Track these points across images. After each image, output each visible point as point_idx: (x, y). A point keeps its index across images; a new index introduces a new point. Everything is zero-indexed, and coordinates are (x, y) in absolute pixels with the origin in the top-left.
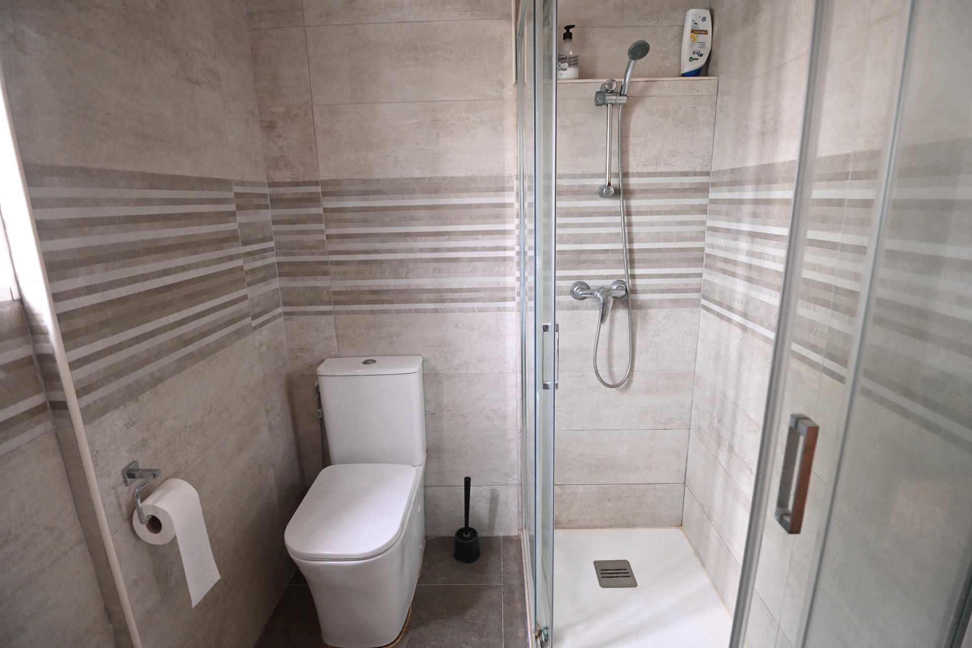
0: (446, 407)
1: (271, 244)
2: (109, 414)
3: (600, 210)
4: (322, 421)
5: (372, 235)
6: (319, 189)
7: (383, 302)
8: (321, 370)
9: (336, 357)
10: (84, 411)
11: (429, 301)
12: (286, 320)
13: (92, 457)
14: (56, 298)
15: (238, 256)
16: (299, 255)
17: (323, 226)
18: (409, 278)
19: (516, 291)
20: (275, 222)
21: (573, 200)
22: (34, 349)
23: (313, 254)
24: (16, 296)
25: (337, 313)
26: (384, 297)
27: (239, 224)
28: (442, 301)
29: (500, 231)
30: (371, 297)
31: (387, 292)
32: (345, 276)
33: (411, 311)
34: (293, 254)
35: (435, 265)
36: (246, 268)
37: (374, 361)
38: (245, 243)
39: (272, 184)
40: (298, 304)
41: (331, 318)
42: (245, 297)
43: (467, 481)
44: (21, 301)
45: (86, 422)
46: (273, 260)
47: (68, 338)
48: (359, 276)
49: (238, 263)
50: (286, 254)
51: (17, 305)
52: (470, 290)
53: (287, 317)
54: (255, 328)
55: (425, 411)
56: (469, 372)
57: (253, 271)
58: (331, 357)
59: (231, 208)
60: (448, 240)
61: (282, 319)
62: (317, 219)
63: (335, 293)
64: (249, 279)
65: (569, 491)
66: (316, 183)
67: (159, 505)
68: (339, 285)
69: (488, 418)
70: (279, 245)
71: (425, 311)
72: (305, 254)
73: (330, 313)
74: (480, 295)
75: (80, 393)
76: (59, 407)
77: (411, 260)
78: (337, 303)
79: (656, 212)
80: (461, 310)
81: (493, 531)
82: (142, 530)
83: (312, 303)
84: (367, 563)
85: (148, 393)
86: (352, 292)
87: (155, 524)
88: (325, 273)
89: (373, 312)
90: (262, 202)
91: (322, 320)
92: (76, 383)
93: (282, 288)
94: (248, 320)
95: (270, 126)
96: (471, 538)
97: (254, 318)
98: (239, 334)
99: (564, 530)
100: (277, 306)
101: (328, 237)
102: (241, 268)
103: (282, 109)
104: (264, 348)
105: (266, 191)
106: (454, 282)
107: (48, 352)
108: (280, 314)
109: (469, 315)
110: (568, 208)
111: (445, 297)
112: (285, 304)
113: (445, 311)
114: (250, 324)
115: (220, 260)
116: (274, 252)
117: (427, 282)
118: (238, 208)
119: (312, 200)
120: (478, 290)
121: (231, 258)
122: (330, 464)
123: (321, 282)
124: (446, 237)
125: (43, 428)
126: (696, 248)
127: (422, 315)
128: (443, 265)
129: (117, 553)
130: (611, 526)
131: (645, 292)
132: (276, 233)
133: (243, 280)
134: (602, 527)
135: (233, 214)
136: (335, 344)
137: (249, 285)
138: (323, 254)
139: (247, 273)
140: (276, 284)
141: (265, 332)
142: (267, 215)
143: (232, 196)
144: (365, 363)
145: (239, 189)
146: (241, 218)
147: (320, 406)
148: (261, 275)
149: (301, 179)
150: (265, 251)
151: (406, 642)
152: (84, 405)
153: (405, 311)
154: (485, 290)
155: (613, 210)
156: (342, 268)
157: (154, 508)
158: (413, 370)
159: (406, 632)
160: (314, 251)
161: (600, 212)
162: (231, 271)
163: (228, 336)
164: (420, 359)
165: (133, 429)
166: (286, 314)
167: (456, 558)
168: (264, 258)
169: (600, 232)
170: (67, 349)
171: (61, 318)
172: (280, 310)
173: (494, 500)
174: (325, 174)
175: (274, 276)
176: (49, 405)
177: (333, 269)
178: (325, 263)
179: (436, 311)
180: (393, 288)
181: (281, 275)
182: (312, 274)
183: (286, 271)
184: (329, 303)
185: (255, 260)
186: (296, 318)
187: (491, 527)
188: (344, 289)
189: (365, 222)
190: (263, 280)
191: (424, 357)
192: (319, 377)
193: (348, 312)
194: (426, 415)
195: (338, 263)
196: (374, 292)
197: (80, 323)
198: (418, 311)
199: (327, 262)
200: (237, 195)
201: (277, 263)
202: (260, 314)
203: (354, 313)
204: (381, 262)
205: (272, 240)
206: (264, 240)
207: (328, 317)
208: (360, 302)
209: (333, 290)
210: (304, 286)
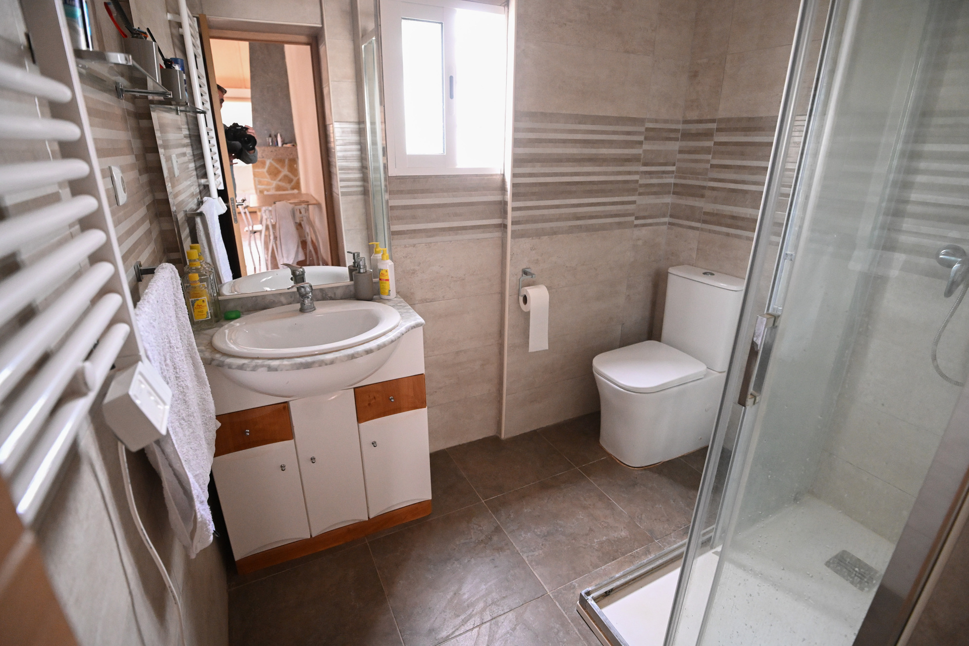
1: (673, 168)
2: (524, 239)
5: (744, 167)
6: (714, 126)
7: (737, 227)
9: (693, 266)
10: (513, 232)
12: (668, 228)
13: (511, 255)
14: (514, 175)
15: (636, 173)
16: (689, 179)
17: (710, 156)
20: (681, 152)
22: (503, 198)
23: (697, 179)
24: (502, 173)
25: (702, 230)
26: (740, 223)
27: (644, 151)
30: (729, 221)
31: (743, 219)
32: (715, 201)
34: (685, 178)
36: (641, 182)
37: (712, 274)
38: (645, 164)
39: (686, 122)
40: (678, 218)
41: (697, 233)
42: (634, 202)
44: (504, 175)
45: (512, 237)
46: (672, 181)
47: (514, 195)
48: (726, 202)
49: (636, 177)
50: (680, 178)
51: (502, 176)
53: (669, 226)
54: (636, 226)
57: (647, 185)
58: (690, 265)
59: (641, 138)
61: (665, 226)
62: (707, 151)
63: (705, 213)
64: (641, 190)
66: (713, 121)
67: (529, 291)
68: (709, 207)
70: (679, 170)
72: (693, 179)
73: (698, 229)
75: (513, 223)
76: (505, 226)
78: (705, 222)
82: (521, 299)
83: (688, 219)
84: (625, 393)
85: (547, 237)
86: (717, 214)
87: (525, 300)
88: (702, 196)
89: (728, 235)
90: (672, 135)
91: (691, 233)
92: (513, 218)
93: (672, 204)
94: (632, 218)
95: (694, 75)
97: (637, 218)
98: (621, 225)
100: (664, 216)
101: (712, 166)
102: (637, 181)
103: (705, 60)
104: (640, 243)
105: (680, 127)
107: (507, 200)
108: (664, 224)
112: (671, 216)
114: (633, 222)
115: (620, 173)
116: (674, 175)
118: (646, 139)
119: (708, 134)
121: (629, 173)
123: (698, 203)
125: (497, 234)
129: (509, 306)
132: (679, 160)
133: (635, 190)
135: (641, 143)
136: (694, 256)
137: (640, 194)
138: (705, 180)
139: (641, 186)
140: (668, 199)
141: (644, 231)
142: (675, 146)
143: (643, 129)
144: (705, 273)
145: (651, 125)
146: (646, 146)
148: (655, 189)
149: (705, 118)
150: (664, 172)
152: (513, 229)
156: (715, 193)
157: (527, 292)
158: (737, 288)
160: (700, 177)
162: (627, 182)
163: (611, 224)
165: (534, 252)
166: (670, 224)
168: (662, 178)
170: (513, 201)
171: (514, 185)
172: (666, 220)
174: (721, 114)
175: (669, 193)
176: (503, 225)
177: (708, 193)
178: (704, 188)
180: (748, 216)
181: (674, 193)
182: (693, 195)
183: (680, 190)
184: (698, 221)
185: (651, 178)
186: (676, 228)
188: (712, 211)
189: (743, 155)
190: (655, 193)
193: (710, 231)
195: (713, 189)
196: (733, 217)
197: (522, 190)
199: (706, 186)
200: (647, 129)
201: (674, 184)
202: (644, 218)
203: (715, 232)
204: (745, 192)
205: (674, 165)
206: (665, 164)
207: (695, 231)
208: (720, 224)
209: (704, 210)
210: (687, 204)
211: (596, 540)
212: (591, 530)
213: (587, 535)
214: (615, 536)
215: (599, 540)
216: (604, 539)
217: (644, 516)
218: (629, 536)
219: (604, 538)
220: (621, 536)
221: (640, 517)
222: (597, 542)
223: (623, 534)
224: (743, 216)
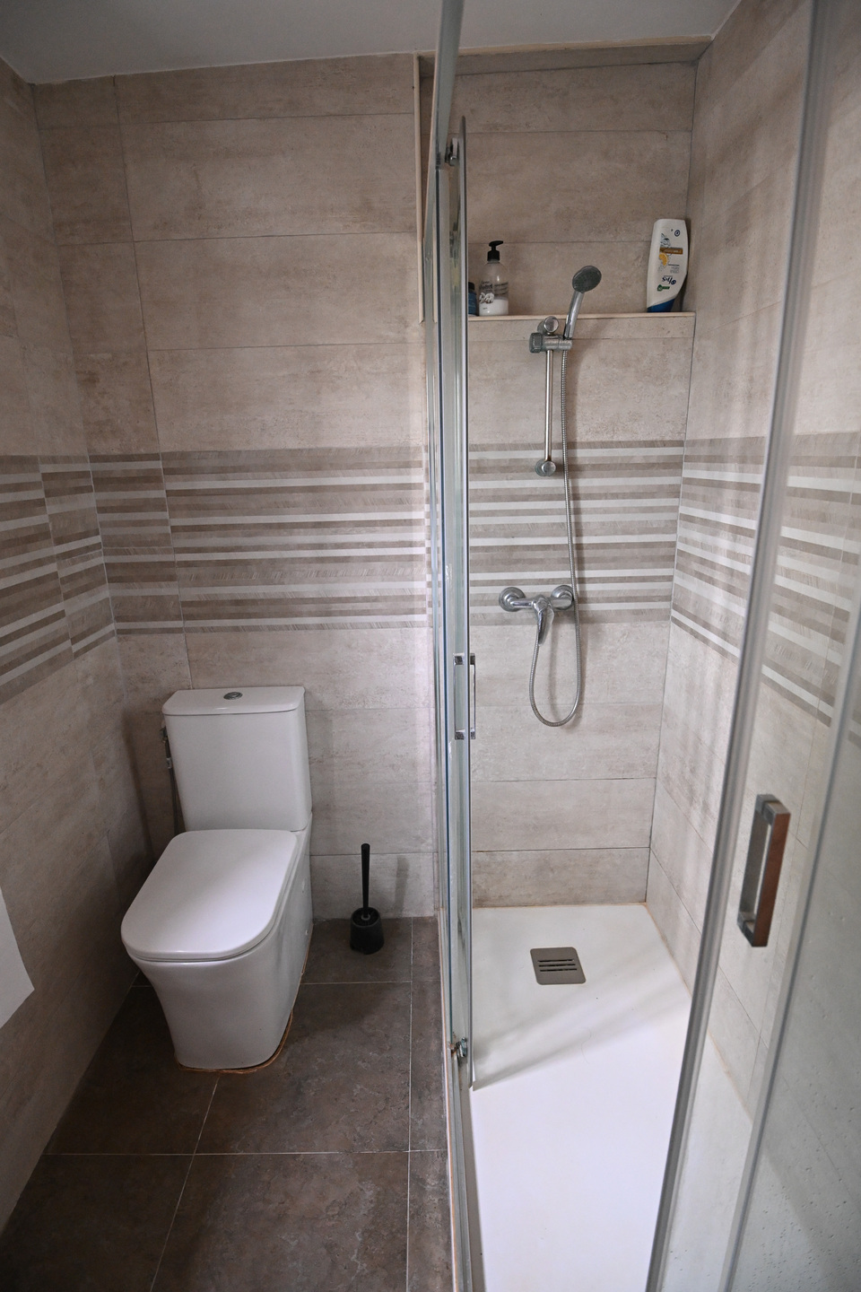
0: (337, 753)
1: (97, 539)
3: (538, 493)
4: (172, 772)
5: (234, 526)
6: (159, 465)
7: (249, 616)
8: (168, 707)
9: (189, 689)
11: (311, 614)
12: (120, 640)
15: (50, 559)
16: (136, 553)
17: (166, 515)
18: (283, 583)
19: (427, 600)
20: (102, 510)
21: (502, 479)
23: (154, 552)
25: (189, 630)
26: (251, 609)
27: (51, 516)
28: (329, 614)
29: (405, 520)
30: (233, 609)
31: (254, 602)
32: (198, 581)
33: (287, 627)
34: (127, 553)
35: (318, 566)
36: (62, 574)
37: (239, 695)
38: (59, 541)
39: (95, 459)
40: (135, 619)
41: (181, 637)
42: (61, 614)
43: (366, 850)
46: (101, 560)
48: (217, 581)
49: (51, 568)
50: (117, 553)
52: (366, 599)
53: (121, 636)
54: (77, 655)
55: (309, 758)
56: (366, 707)
57: (72, 578)
58: (183, 689)
59: (39, 494)
60: (336, 533)
61: (114, 639)
62: (158, 505)
63: (185, 604)
64: (65, 589)
65: (499, 859)
66: (155, 457)
68: (192, 593)
69: (392, 766)
70: (108, 541)
71: (306, 627)
72: (143, 552)
73: (179, 630)
74: (380, 605)
77: (286, 560)
78: (188, 617)
79: (612, 494)
80: (354, 626)
81: (401, 911)
83: (154, 618)
86: (208, 603)
88: (172, 578)
89: (236, 629)
90: (83, 483)
91: (170, 640)
93: (113, 598)
94: (67, 644)
95: (90, 380)
96: (372, 921)
97: (74, 641)
98: (54, 663)
99: (492, 909)
100: (108, 622)
101: (174, 529)
102: (55, 575)
103: (107, 356)
104: (90, 681)
105: (88, 467)
106: (344, 589)
108: (113, 633)
109: (365, 632)
110: (496, 490)
111: (333, 609)
112: (119, 619)
113: (333, 627)
114: (70, 649)
115: (24, 567)
116: (101, 550)
117: (309, 589)
118: (48, 494)
119: (151, 479)
120: (376, 599)
121: (40, 563)
122: (183, 830)
123: (166, 590)
124: (333, 529)
126: (665, 542)
127: (303, 632)
128: (330, 567)
130: (555, 903)
131: (598, 601)
132: (102, 524)
133: (58, 591)
134: (542, 905)
135: (41, 503)
136: (186, 671)
137: (67, 597)
138: (167, 552)
139: (63, 581)
140: (105, 592)
141: (90, 660)
142: (89, 501)
143: (38, 478)
144: (228, 697)
145: (49, 468)
146: (53, 508)
147: (169, 755)
148: (83, 582)
149: (134, 452)
150: (88, 549)
151: (284, 1060)
153: (280, 628)
154: (386, 599)
155: (556, 492)
156: (194, 571)
158: (291, 706)
159: (285, 1047)
160: (156, 548)
161: (537, 496)
162: (39, 581)
163: (39, 668)
164: (301, 691)
166: (120, 632)
167: (353, 947)
168: (88, 558)
169: (539, 522)
172: (112, 627)
173: (402, 871)
174: (166, 446)
175: (102, 582)
177: (181, 572)
178: (171, 564)
179: (321, 627)
180: (262, 597)
181: (111, 580)
182: (153, 579)
183: (119, 575)
184: (178, 618)
185: (74, 563)
186: (133, 637)
187: (399, 905)
188: (198, 599)
189: (225, 509)
190: (86, 589)
191: (307, 688)
192: (167, 718)
193: (203, 630)
194: (310, 764)
195: (187, 564)
196: (238, 602)
198: (297, 627)
199: (174, 562)
200: (46, 476)
201: (106, 564)
202: (83, 635)
203: (212, 629)
204: (246, 563)
205: (98, 534)
206: (86, 535)
207: (177, 635)
208: (219, 617)
209: (181, 599)
210: (143, 594)
211: (354, 1258)
212: (330, 1247)
213: (334, 1264)
214: (366, 1212)
215: (356, 1251)
216: (360, 1239)
217: (358, 1129)
218: (379, 1189)
219: (358, 1236)
220: (371, 1202)
221: (357, 1137)
222: (357, 1258)
223: (369, 1194)
224: (252, 597)
